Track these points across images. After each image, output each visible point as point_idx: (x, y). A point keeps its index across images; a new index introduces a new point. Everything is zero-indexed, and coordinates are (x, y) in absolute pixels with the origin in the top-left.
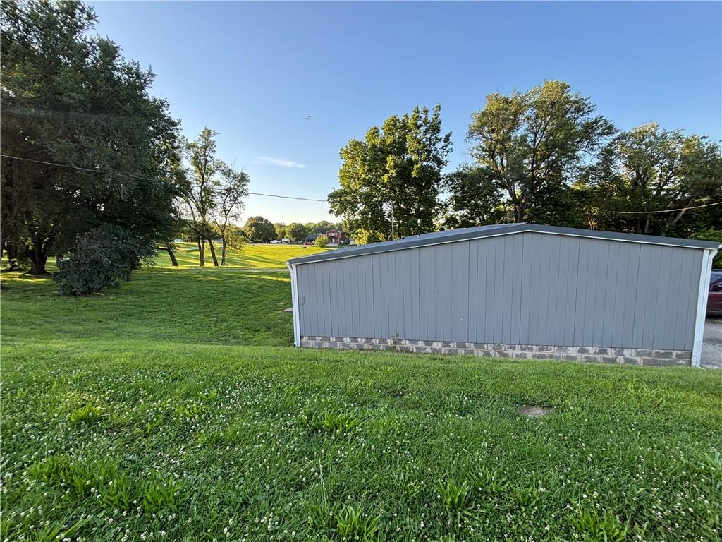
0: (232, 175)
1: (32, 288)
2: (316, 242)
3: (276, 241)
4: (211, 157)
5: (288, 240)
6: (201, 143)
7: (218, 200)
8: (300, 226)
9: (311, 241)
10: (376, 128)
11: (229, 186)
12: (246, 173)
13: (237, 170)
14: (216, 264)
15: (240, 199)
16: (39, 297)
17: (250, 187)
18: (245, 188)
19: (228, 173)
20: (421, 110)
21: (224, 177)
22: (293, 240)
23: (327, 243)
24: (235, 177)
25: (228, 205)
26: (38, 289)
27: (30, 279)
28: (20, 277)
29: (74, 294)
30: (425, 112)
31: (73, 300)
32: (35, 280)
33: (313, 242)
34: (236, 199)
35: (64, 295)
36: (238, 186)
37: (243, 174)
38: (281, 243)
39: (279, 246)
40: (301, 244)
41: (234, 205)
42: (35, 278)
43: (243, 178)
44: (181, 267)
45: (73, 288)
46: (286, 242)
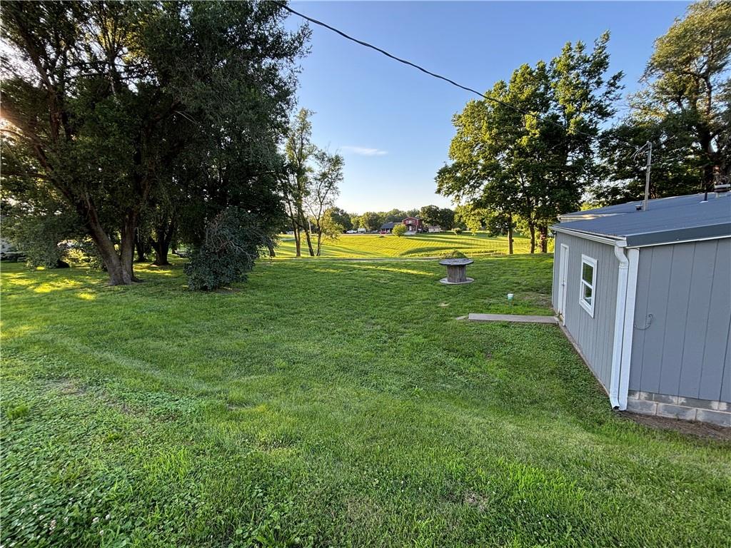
0: (326, 159)
1: (162, 280)
2: (393, 231)
3: (352, 231)
4: (308, 140)
5: (364, 230)
6: (298, 125)
7: (312, 187)
8: (374, 215)
9: (387, 229)
10: (502, 83)
11: (323, 171)
12: (340, 154)
13: (332, 153)
14: (312, 254)
15: (335, 185)
16: (172, 293)
17: (344, 170)
18: (340, 172)
19: (321, 157)
20: (574, 46)
21: (318, 162)
22: (369, 230)
23: (405, 232)
24: (329, 160)
25: (323, 191)
26: (168, 282)
27: (157, 270)
28: (148, 268)
29: (205, 289)
30: (580, 48)
31: (205, 296)
32: (162, 272)
33: (389, 231)
34: (331, 184)
35: (195, 290)
36: (332, 171)
37: (337, 157)
38: (357, 233)
39: (356, 236)
40: (378, 233)
41: (329, 191)
42: (161, 269)
43: (336, 162)
44: (277, 257)
45: (204, 282)
46: (362, 232)
